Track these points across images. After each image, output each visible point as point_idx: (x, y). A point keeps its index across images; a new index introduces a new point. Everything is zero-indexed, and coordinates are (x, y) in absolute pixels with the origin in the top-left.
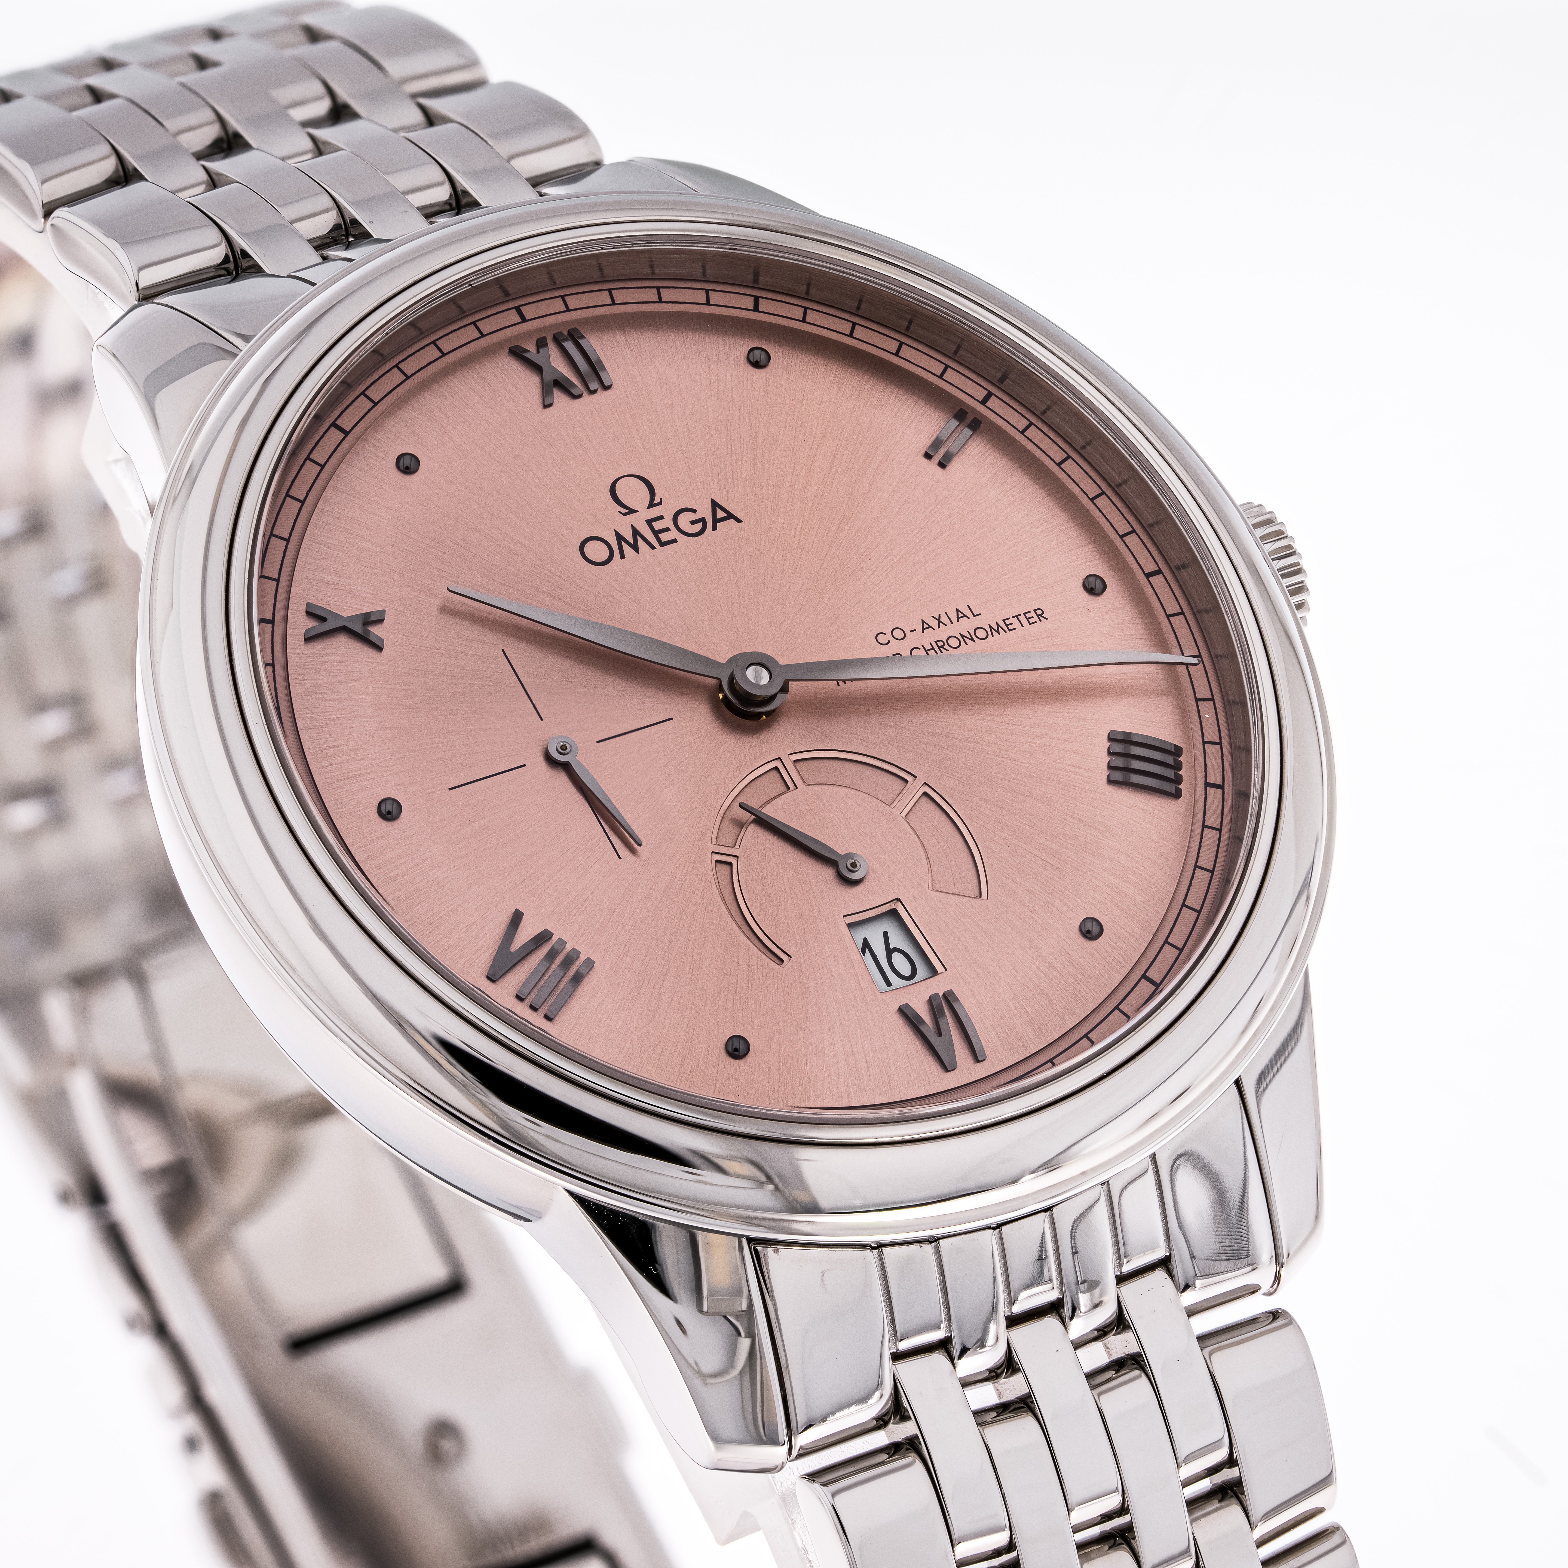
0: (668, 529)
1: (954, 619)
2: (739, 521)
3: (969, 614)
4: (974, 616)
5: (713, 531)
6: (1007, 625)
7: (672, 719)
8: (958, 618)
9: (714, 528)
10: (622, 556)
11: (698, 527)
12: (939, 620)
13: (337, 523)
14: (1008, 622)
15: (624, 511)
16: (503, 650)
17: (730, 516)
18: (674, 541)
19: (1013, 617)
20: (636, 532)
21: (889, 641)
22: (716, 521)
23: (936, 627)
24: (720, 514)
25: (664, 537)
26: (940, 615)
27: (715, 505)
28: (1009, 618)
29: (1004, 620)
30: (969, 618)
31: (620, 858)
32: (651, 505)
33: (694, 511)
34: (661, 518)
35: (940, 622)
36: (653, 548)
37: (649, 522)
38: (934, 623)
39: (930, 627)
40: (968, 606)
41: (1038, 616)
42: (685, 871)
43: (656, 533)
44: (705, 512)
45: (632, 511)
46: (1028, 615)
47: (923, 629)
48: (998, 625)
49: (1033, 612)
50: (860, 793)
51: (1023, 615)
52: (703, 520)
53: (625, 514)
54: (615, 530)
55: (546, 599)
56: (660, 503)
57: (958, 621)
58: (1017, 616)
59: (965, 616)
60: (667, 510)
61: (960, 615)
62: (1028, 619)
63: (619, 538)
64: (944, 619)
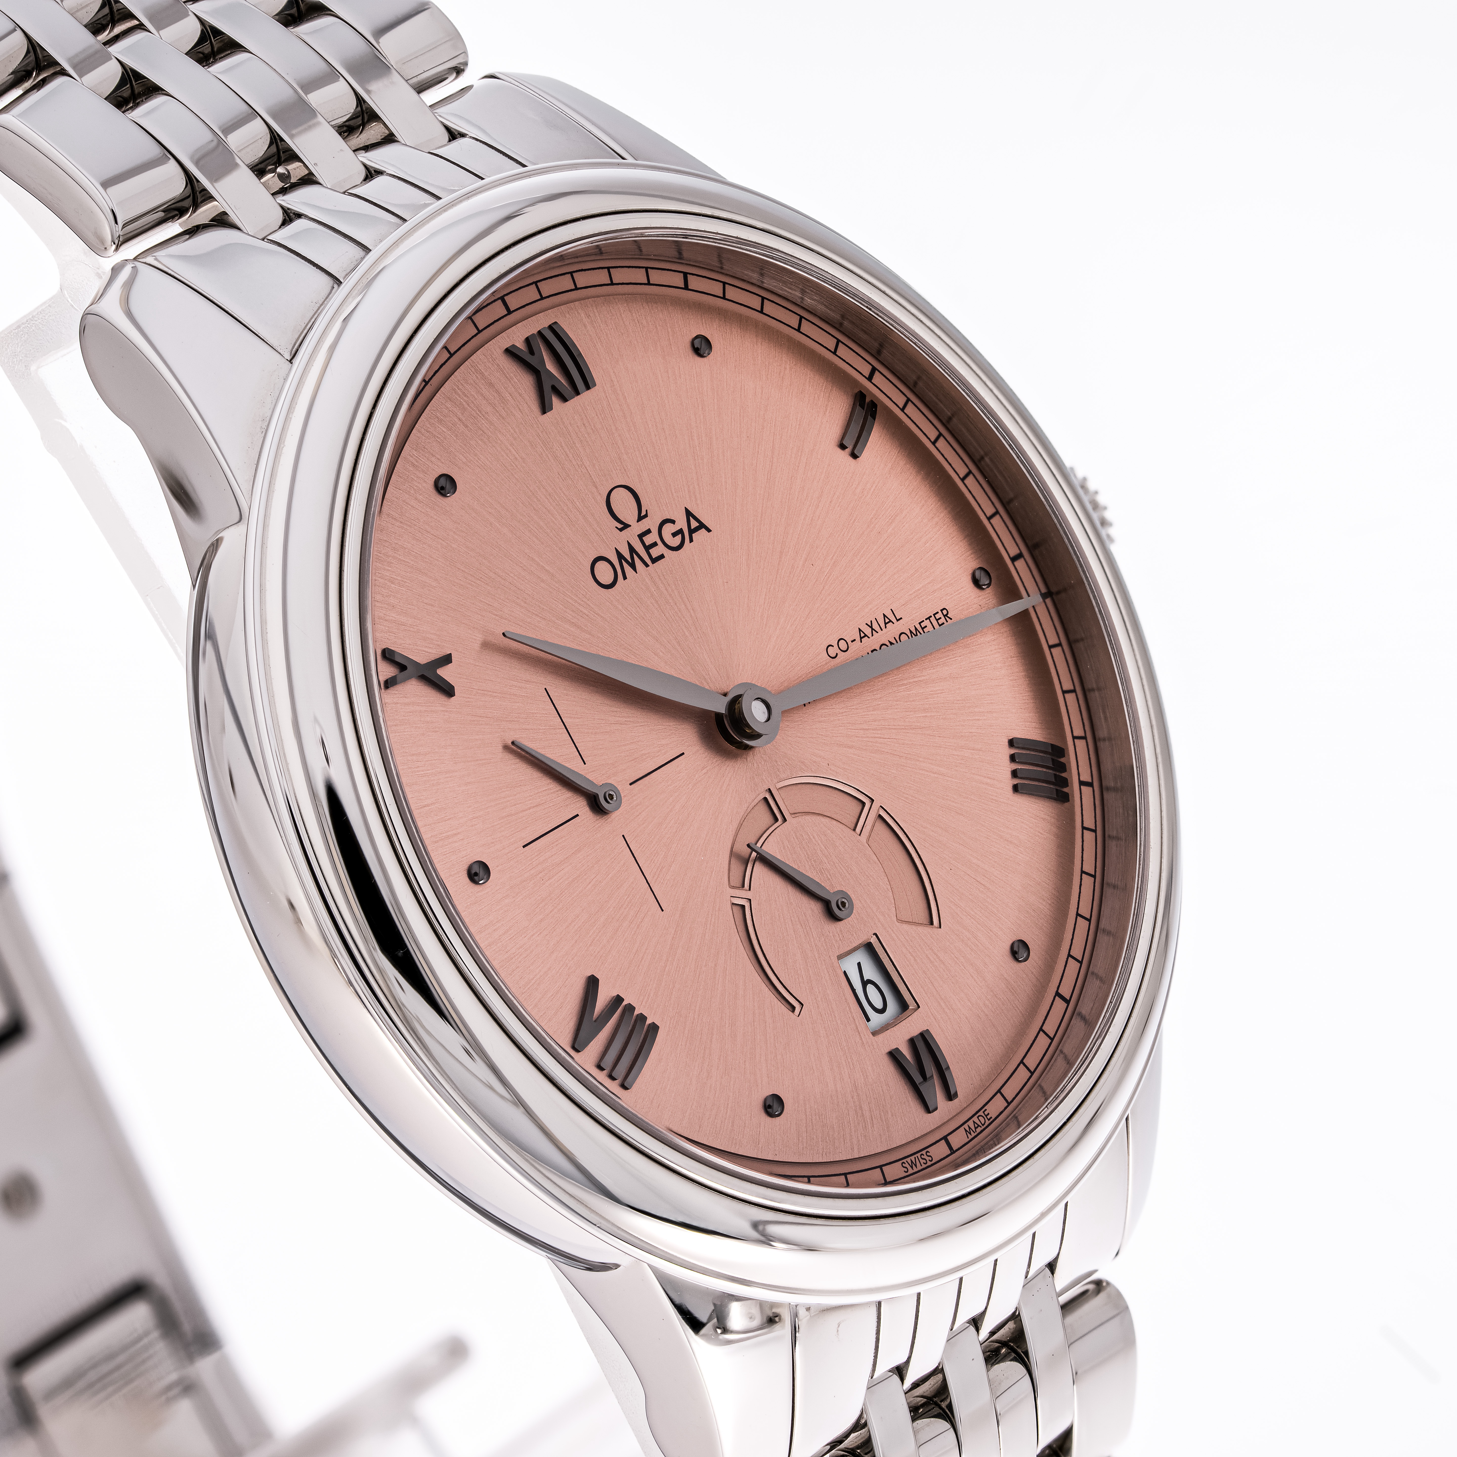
0: (655, 544)
1: (883, 625)
2: (709, 530)
3: (893, 619)
4: (898, 620)
5: (690, 543)
6: (923, 629)
7: (683, 754)
8: (886, 624)
9: (691, 540)
10: (625, 578)
11: (677, 540)
12: (871, 627)
13: (395, 555)
14: (923, 625)
15: (620, 526)
16: (545, 689)
17: (702, 526)
18: (662, 557)
19: (926, 619)
20: (632, 550)
21: (837, 654)
22: (692, 532)
23: (870, 635)
24: (694, 524)
25: (655, 552)
26: (871, 621)
27: (689, 514)
28: (923, 621)
29: (920, 623)
30: (893, 623)
31: (663, 910)
32: (640, 518)
33: (673, 522)
34: (648, 532)
35: (873, 629)
36: (647, 565)
37: (641, 536)
38: (868, 631)
39: (866, 635)
40: (891, 609)
41: (944, 616)
42: (713, 920)
43: (648, 548)
44: (681, 523)
45: (626, 526)
46: (937, 616)
47: (861, 638)
48: (916, 629)
49: (940, 612)
50: (834, 822)
51: (933, 616)
52: (680, 532)
53: (621, 530)
54: (615, 548)
55: (572, 629)
56: (646, 516)
57: (886, 628)
58: (929, 618)
59: (890, 621)
60: (652, 523)
61: (887, 621)
62: (937, 620)
63: (620, 556)
64: (875, 626)
